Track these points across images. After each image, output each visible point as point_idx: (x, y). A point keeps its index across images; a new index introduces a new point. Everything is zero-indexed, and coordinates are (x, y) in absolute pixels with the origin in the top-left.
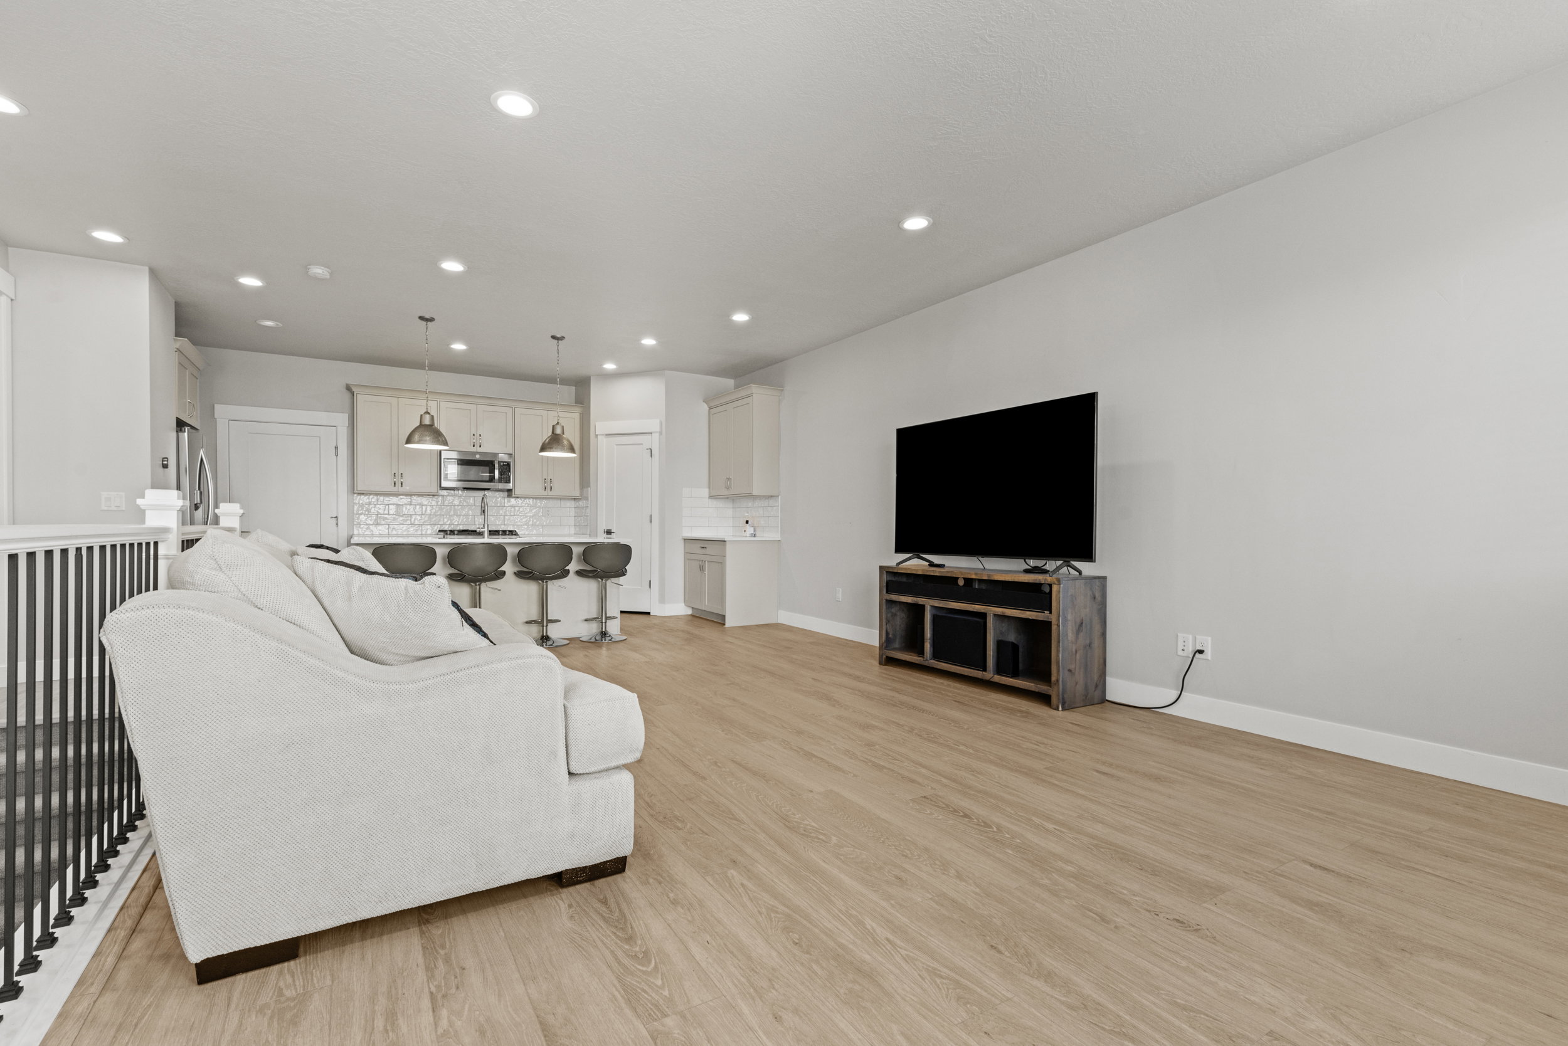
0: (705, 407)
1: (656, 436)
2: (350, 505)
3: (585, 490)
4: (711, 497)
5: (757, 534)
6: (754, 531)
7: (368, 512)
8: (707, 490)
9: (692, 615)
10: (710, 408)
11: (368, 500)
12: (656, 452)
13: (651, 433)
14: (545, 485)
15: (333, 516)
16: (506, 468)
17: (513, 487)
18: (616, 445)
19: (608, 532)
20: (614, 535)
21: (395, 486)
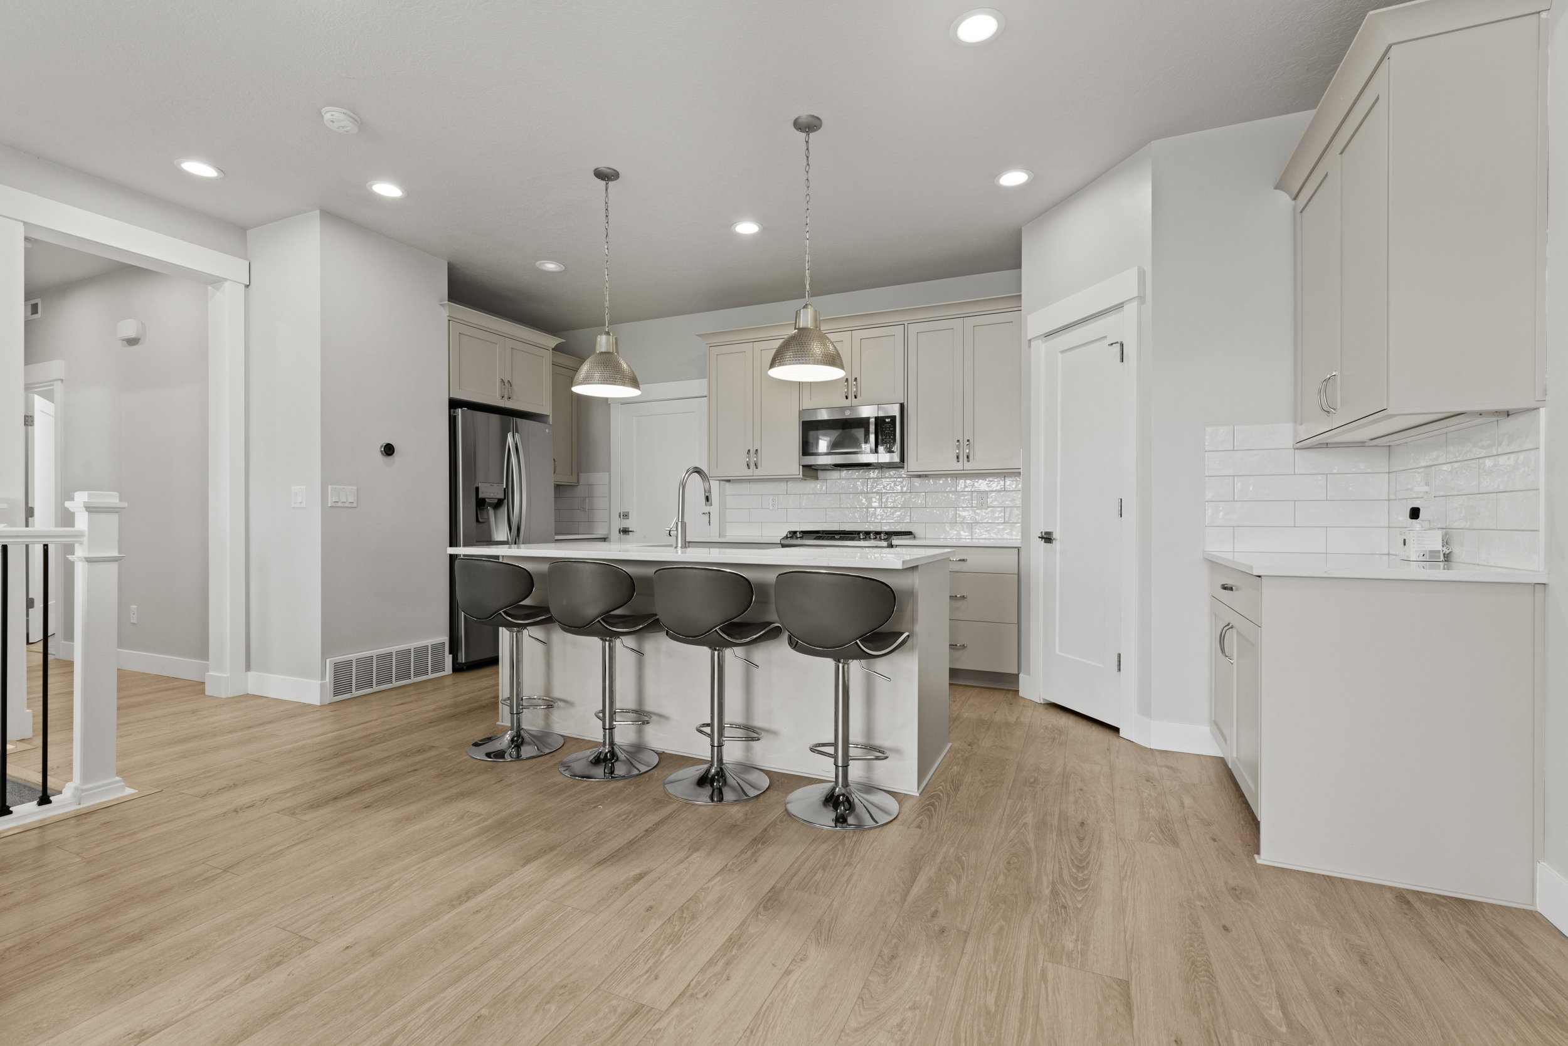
0: (1284, 200)
1: (1131, 309)
4: (1297, 444)
8: (1289, 428)
12: (1130, 348)
13: (1120, 306)
14: (958, 451)
15: (705, 512)
16: (890, 428)
17: (902, 459)
18: (1062, 352)
19: (1047, 538)
20: (1056, 545)
21: (749, 468)
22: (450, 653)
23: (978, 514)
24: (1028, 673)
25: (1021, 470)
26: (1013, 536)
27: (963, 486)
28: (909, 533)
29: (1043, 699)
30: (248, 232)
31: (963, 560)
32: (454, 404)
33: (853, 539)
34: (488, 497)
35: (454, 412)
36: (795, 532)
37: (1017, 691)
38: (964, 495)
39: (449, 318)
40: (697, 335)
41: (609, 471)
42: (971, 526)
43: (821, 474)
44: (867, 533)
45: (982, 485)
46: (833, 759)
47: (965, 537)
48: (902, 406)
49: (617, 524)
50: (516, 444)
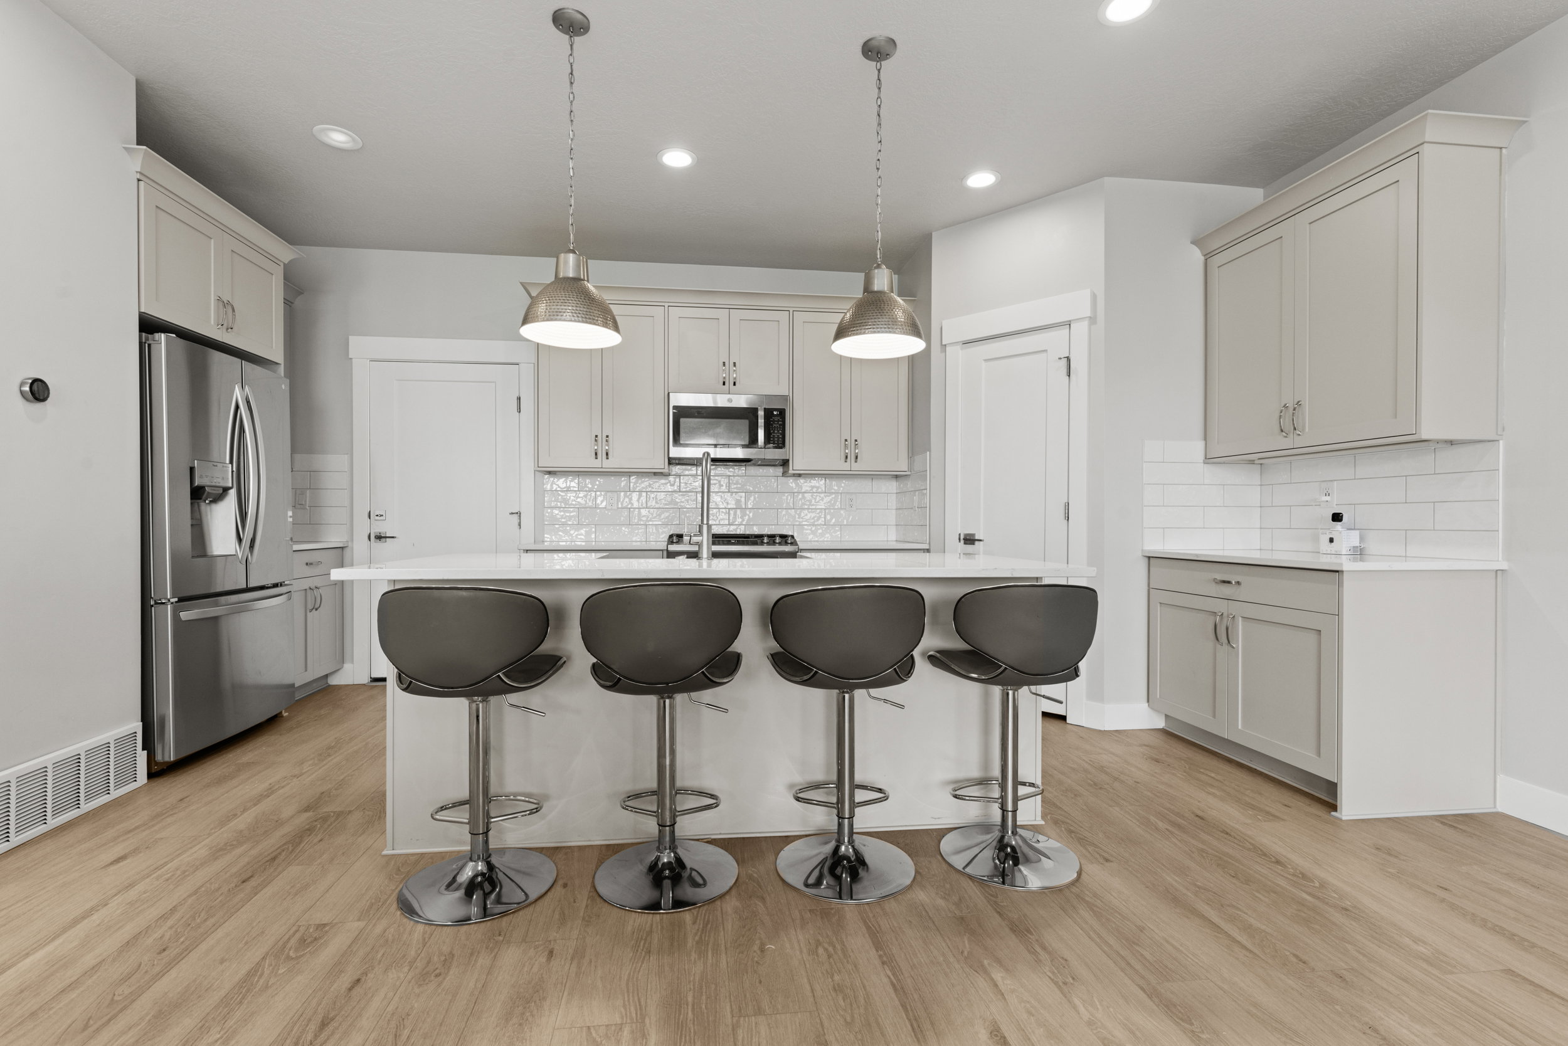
0: (1197, 255)
1: (1081, 330)
2: (539, 493)
3: (918, 458)
4: (1208, 459)
5: (1372, 547)
6: (1362, 539)
7: (565, 504)
8: (1201, 445)
9: (1164, 731)
10: (1208, 256)
11: (564, 485)
12: (1080, 364)
13: (1067, 324)
16: (778, 421)
17: (789, 456)
18: (985, 360)
19: (968, 539)
21: (596, 458)
22: (143, 749)
32: (149, 326)
34: (208, 484)
35: (147, 339)
39: (138, 176)
41: (351, 452)
49: (362, 528)
50: (248, 402)
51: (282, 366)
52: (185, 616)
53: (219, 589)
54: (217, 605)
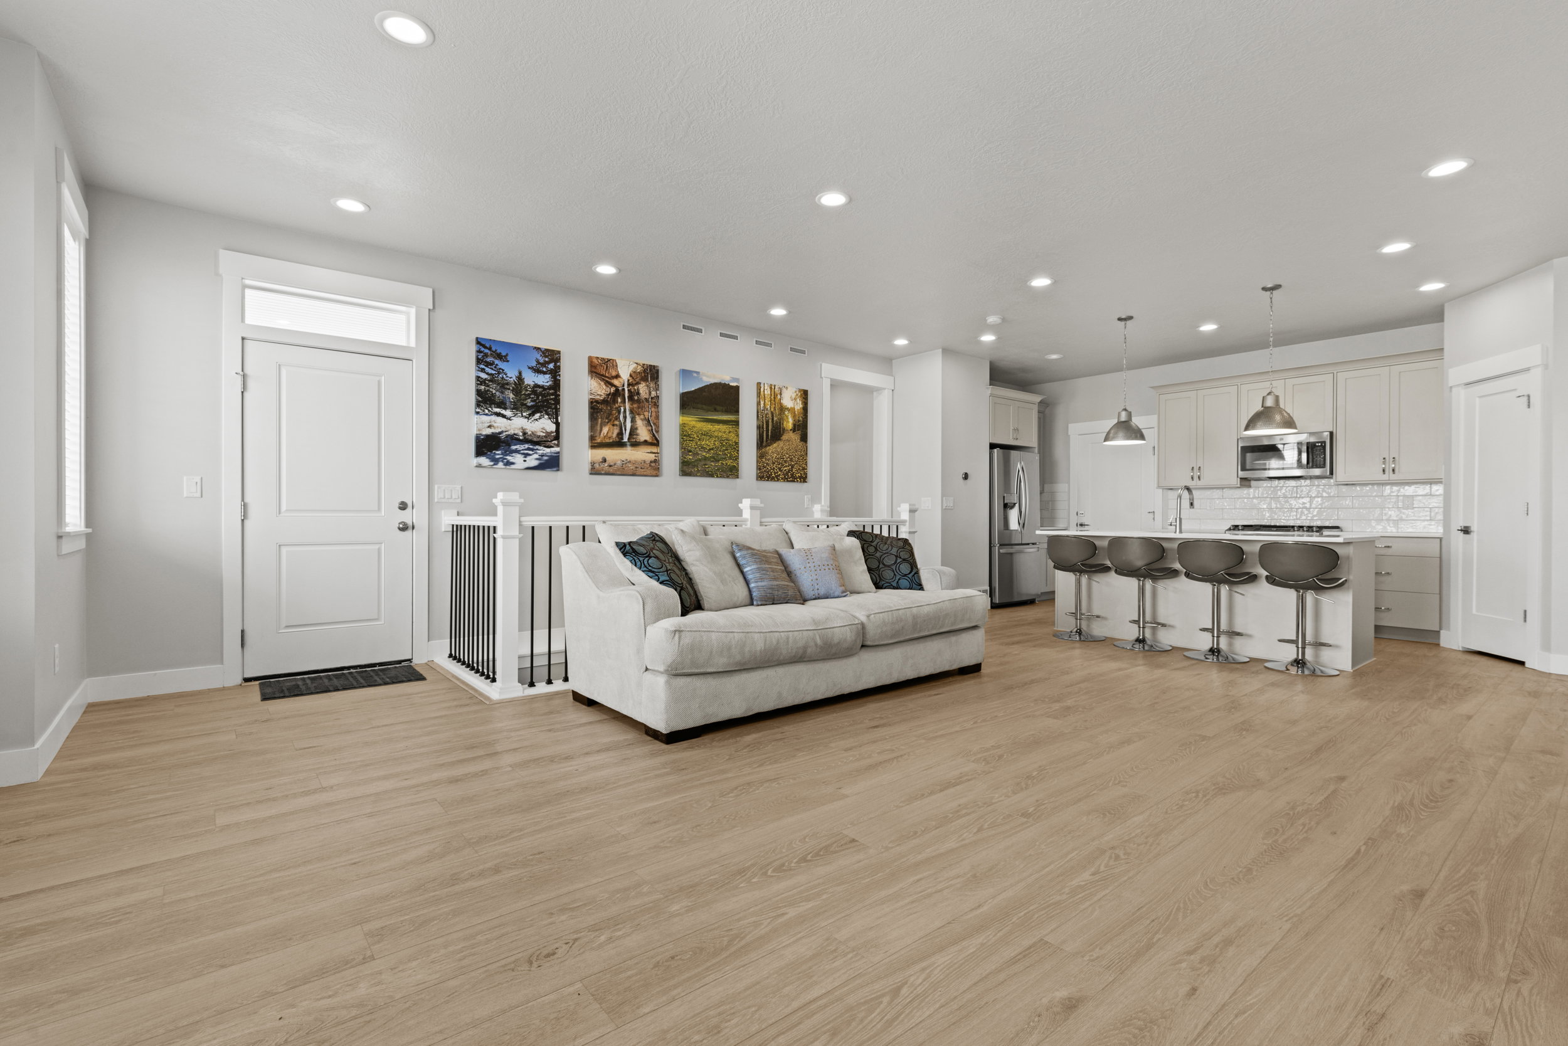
1: (1537, 373)
2: (1164, 500)
12: (1536, 400)
13: (1528, 370)
14: (1384, 466)
15: (1151, 511)
16: (1320, 450)
17: (1332, 473)
18: (1479, 397)
19: (1466, 531)
20: (1474, 536)
21: (1193, 480)
22: (989, 597)
23: (1404, 513)
24: (1448, 629)
25: (1443, 480)
26: (1437, 530)
27: (1389, 492)
28: (1337, 528)
29: (1462, 647)
30: (893, 361)
31: (1388, 547)
32: (993, 446)
33: (1289, 531)
34: (1009, 502)
35: (992, 451)
36: (1238, 526)
37: (1438, 645)
38: (1390, 499)
39: (990, 395)
40: (1151, 387)
41: (1068, 483)
42: (1396, 522)
43: (1253, 483)
44: (1301, 527)
45: (1409, 490)
46: (1295, 645)
47: (1391, 530)
48: (1331, 434)
49: (1074, 520)
50: (1023, 468)
51: (1037, 449)
52: (1001, 551)
53: (1013, 542)
54: (1012, 548)
